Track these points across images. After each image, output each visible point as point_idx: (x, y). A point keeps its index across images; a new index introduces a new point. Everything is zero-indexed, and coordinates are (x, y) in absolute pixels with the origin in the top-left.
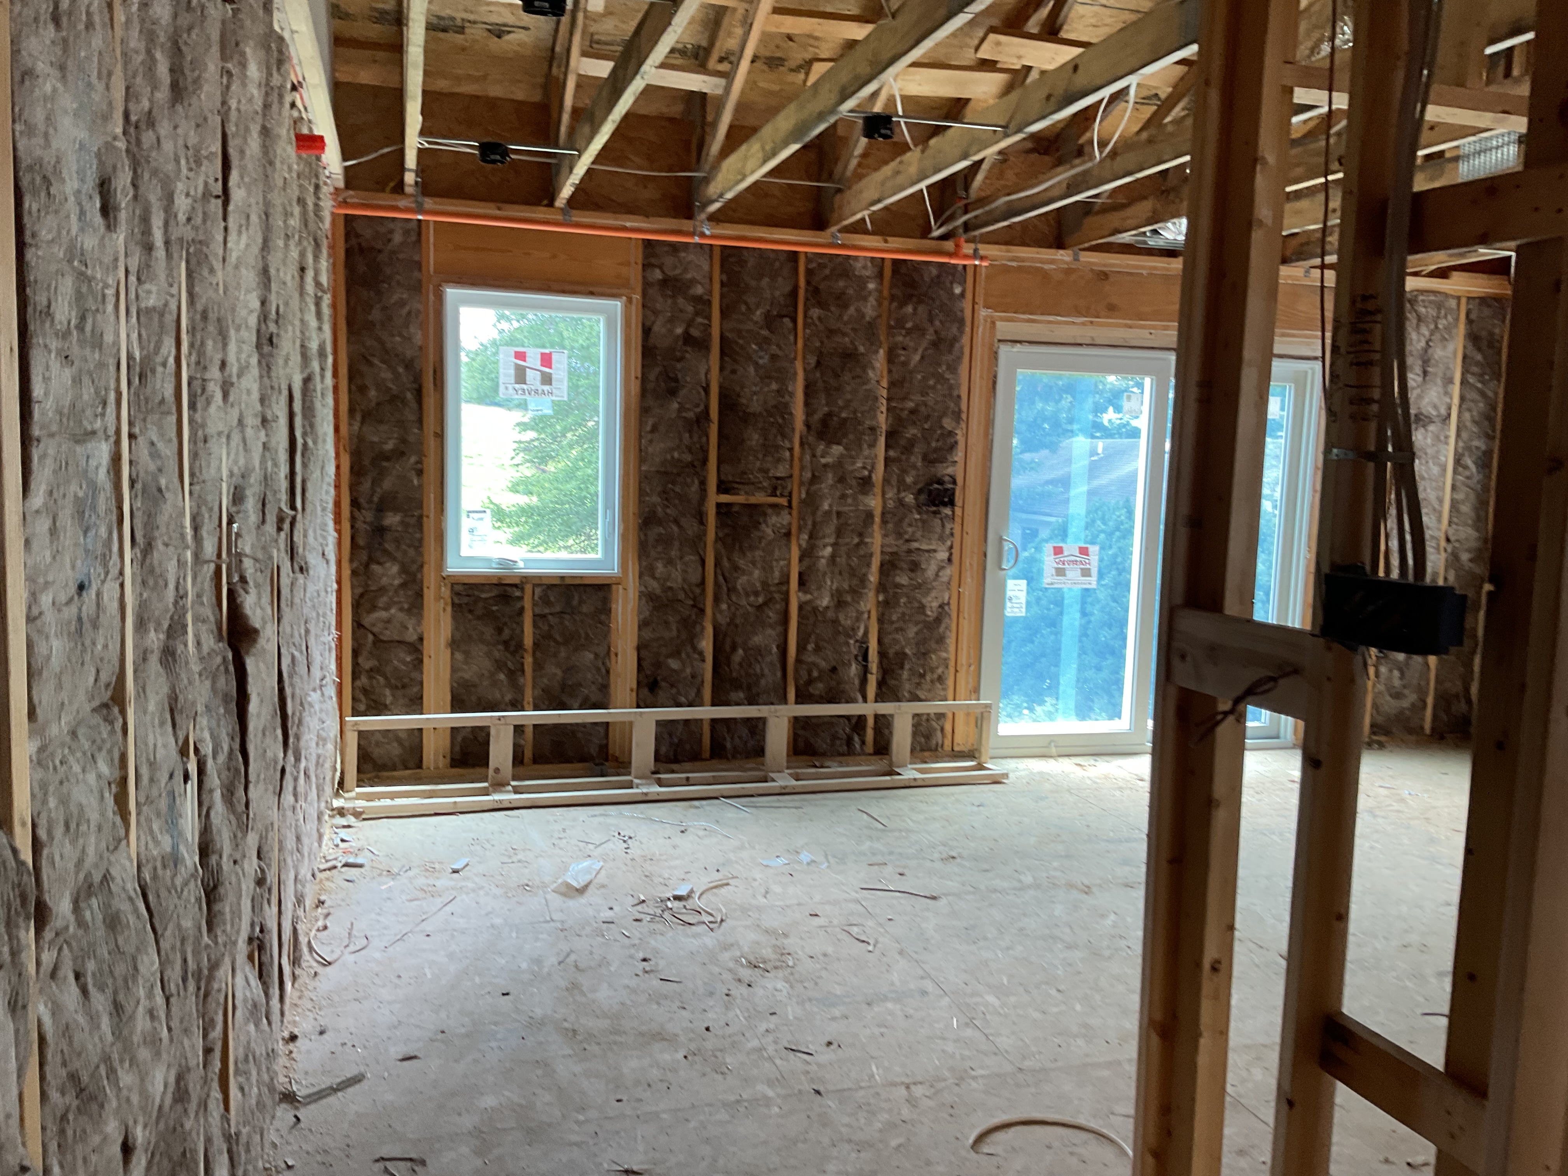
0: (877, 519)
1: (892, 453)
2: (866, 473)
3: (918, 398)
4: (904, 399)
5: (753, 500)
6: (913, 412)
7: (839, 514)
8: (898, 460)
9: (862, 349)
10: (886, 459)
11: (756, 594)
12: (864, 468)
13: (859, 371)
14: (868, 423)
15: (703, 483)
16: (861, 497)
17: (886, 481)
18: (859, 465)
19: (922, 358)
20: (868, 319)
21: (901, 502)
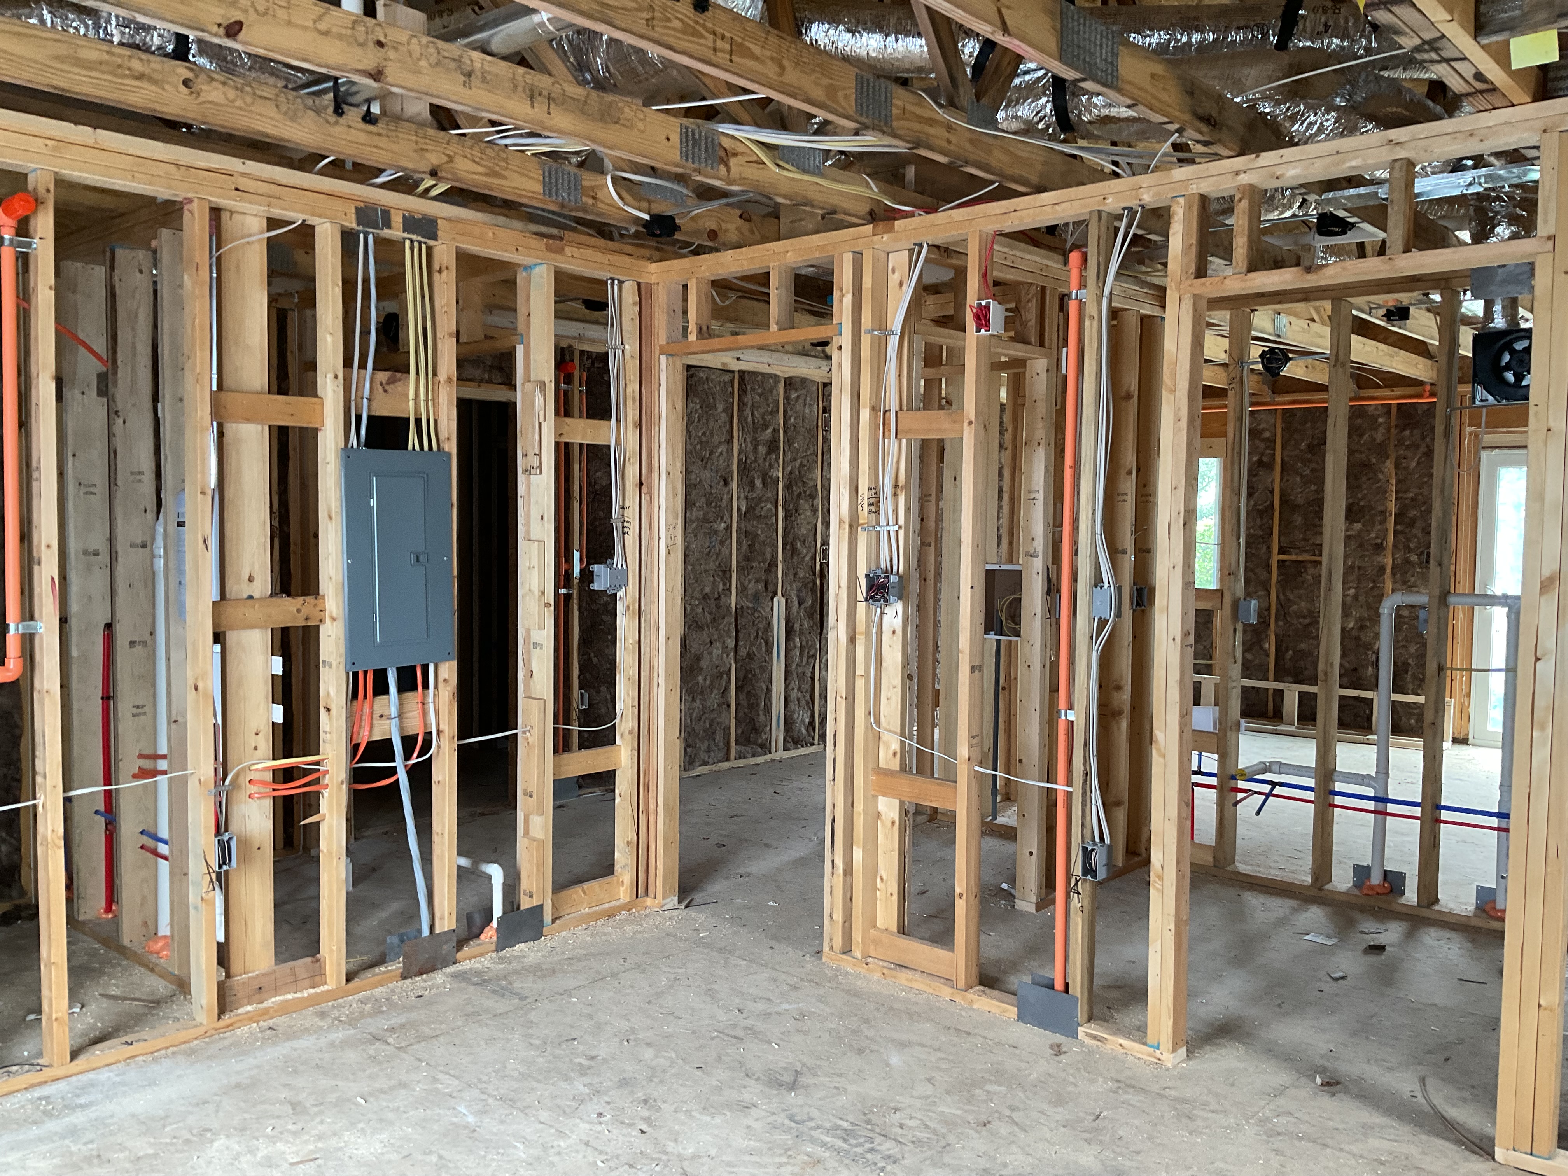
0: (1388, 571)
1: (1399, 527)
2: (1379, 541)
3: (1417, 491)
4: (1406, 492)
5: (1300, 558)
6: (1413, 500)
7: (1359, 568)
8: (1401, 532)
9: (1374, 461)
10: (1395, 532)
11: (1305, 617)
12: (1377, 537)
13: (1371, 475)
14: (1380, 508)
15: (1269, 548)
16: (1374, 557)
17: (1395, 546)
18: (1373, 535)
19: (1418, 464)
20: (1378, 441)
21: (1407, 561)
